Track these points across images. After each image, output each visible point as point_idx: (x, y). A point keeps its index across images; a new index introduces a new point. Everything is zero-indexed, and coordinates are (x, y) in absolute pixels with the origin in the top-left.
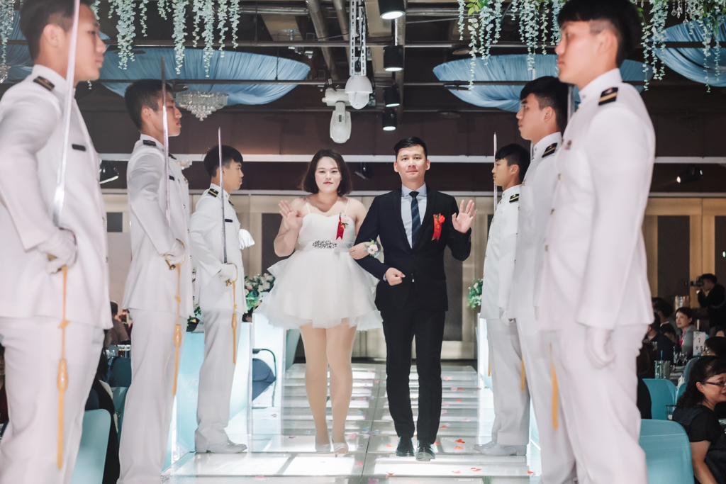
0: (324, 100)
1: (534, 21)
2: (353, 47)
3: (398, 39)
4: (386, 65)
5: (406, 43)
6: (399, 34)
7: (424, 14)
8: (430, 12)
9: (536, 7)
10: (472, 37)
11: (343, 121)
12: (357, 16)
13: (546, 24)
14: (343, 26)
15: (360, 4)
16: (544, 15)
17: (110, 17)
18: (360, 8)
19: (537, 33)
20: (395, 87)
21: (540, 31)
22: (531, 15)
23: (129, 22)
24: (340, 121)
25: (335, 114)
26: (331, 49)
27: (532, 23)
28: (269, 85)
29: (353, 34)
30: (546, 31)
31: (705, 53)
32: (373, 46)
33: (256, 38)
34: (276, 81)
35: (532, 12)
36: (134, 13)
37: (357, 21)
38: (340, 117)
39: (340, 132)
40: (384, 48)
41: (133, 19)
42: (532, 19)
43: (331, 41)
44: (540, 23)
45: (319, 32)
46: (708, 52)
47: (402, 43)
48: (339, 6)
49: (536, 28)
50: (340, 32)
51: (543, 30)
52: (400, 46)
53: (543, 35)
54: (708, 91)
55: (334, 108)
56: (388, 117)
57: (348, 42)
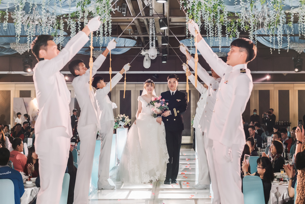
0: (141, 53)
1: (212, 30)
2: (151, 36)
3: (167, 34)
4: (162, 43)
5: (169, 35)
6: (167, 33)
7: (175, 24)
8: (178, 24)
9: (213, 25)
10: (191, 37)
11: (148, 61)
12: (152, 26)
13: (216, 31)
14: (147, 29)
15: (153, 23)
16: (216, 28)
17: (68, 29)
18: (153, 25)
19: (213, 34)
20: (166, 49)
21: (214, 33)
22: (211, 28)
23: (74, 31)
24: (147, 61)
25: (145, 58)
26: (144, 37)
27: (211, 31)
28: (122, 48)
29: (151, 33)
30: (216, 33)
31: (270, 40)
32: (158, 36)
33: (117, 34)
34: (125, 47)
35: (212, 27)
36: (76, 28)
37: (152, 28)
38: (147, 59)
39: (147, 64)
40: (162, 37)
41: (75, 30)
42: (211, 30)
43: (143, 34)
44: (214, 31)
45: (139, 31)
46: (271, 40)
47: (168, 35)
48: (146, 23)
49: (213, 33)
50: (146, 31)
51: (215, 33)
52: (167, 36)
53: (216, 35)
54: (271, 54)
55: (144, 56)
56: (164, 59)
57: (149, 35)
